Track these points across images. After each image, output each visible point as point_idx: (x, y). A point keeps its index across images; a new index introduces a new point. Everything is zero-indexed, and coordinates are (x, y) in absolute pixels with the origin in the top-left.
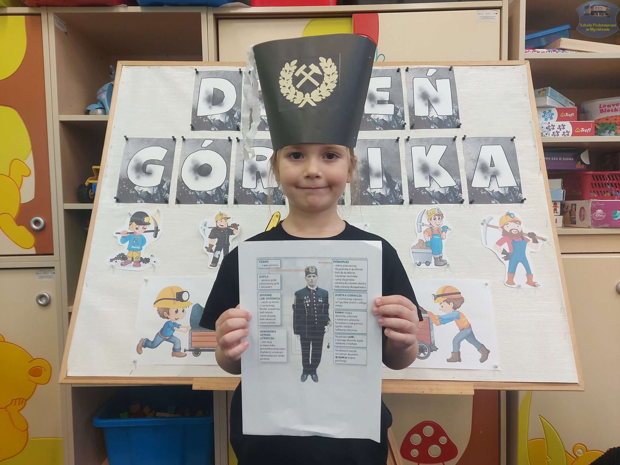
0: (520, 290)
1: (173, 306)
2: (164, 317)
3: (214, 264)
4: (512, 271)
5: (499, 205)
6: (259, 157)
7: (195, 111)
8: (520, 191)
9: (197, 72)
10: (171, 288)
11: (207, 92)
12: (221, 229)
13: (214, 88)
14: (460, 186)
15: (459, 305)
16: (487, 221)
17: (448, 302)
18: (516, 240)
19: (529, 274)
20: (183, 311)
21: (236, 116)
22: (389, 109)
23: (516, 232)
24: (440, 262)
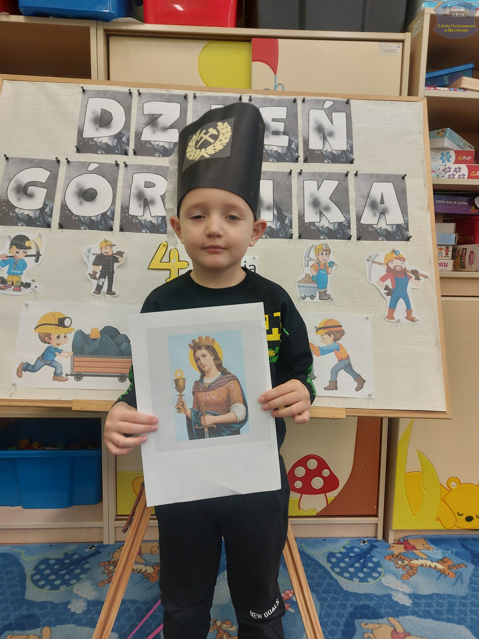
0: (399, 324)
1: (55, 331)
2: (45, 342)
3: (98, 292)
4: (393, 306)
5: (386, 242)
6: (147, 184)
7: (80, 132)
8: (407, 229)
9: (84, 91)
10: (53, 314)
11: (94, 113)
12: (105, 256)
13: (102, 109)
14: (349, 222)
15: (340, 337)
16: (373, 257)
17: (329, 334)
18: (398, 277)
19: (409, 310)
20: (65, 337)
21: (124, 139)
22: (283, 141)
23: (400, 269)
24: (324, 296)
